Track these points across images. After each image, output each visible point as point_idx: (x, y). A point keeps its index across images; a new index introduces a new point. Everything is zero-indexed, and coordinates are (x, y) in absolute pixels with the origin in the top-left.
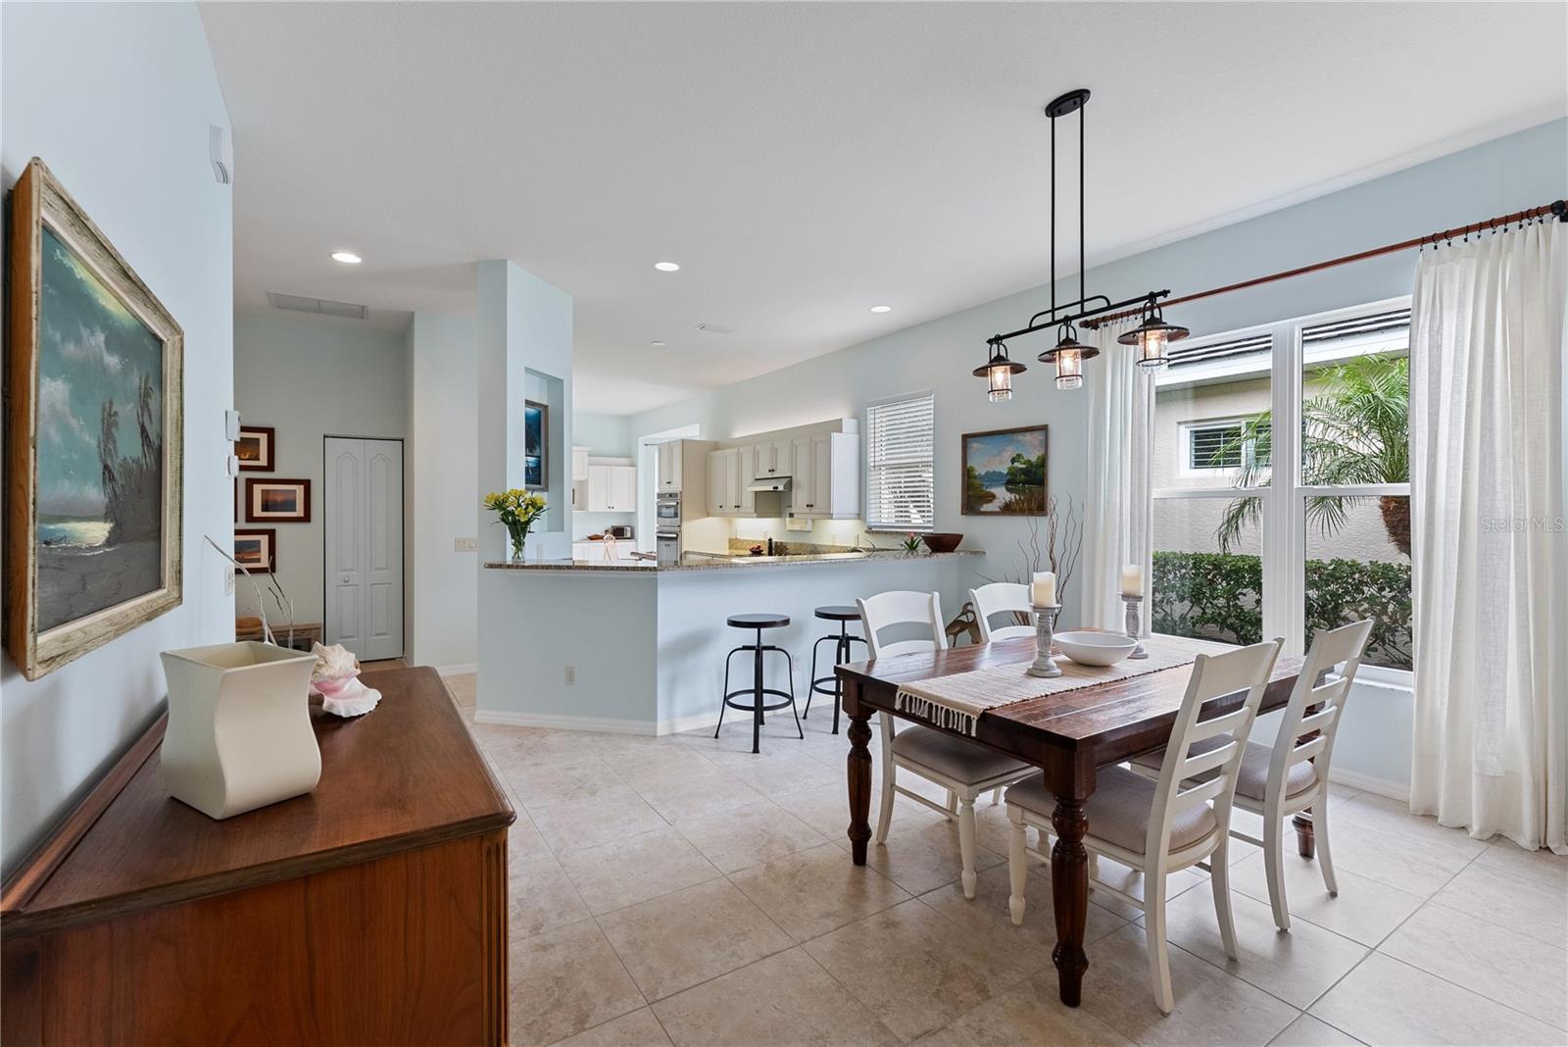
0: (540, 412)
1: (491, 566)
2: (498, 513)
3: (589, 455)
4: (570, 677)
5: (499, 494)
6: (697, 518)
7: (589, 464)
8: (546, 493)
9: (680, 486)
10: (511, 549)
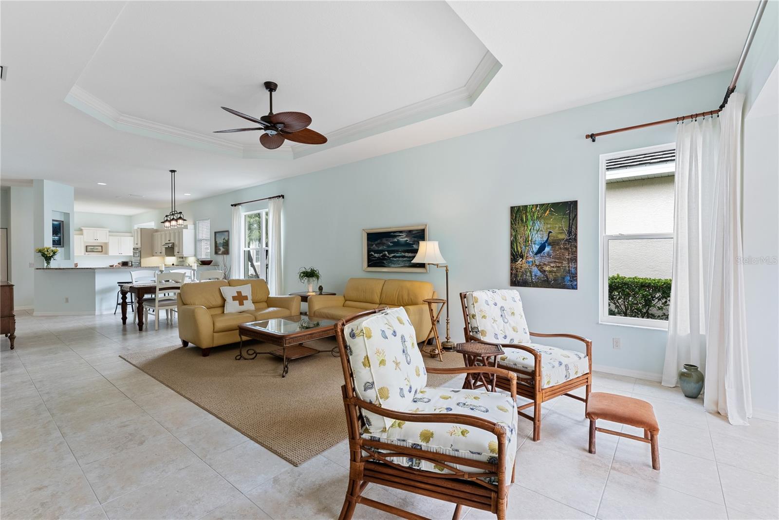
0: (60, 223)
1: (37, 269)
2: (40, 254)
3: (109, 232)
4: (67, 300)
5: (40, 248)
6: (149, 257)
7: (109, 236)
8: (63, 248)
9: (140, 245)
10: (46, 264)
